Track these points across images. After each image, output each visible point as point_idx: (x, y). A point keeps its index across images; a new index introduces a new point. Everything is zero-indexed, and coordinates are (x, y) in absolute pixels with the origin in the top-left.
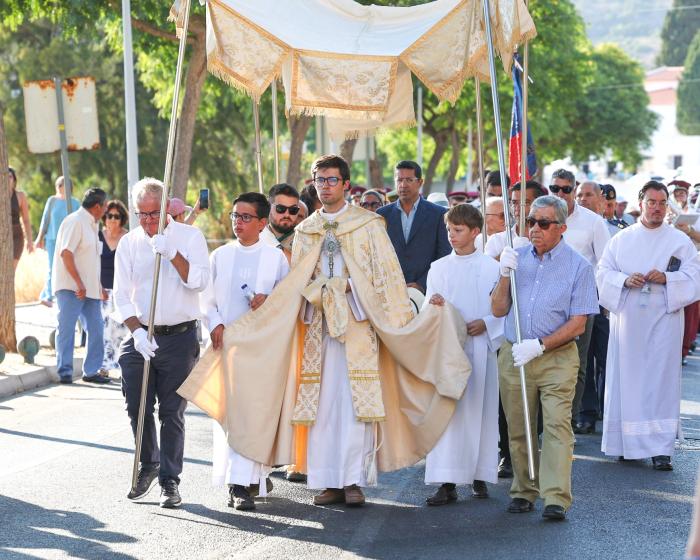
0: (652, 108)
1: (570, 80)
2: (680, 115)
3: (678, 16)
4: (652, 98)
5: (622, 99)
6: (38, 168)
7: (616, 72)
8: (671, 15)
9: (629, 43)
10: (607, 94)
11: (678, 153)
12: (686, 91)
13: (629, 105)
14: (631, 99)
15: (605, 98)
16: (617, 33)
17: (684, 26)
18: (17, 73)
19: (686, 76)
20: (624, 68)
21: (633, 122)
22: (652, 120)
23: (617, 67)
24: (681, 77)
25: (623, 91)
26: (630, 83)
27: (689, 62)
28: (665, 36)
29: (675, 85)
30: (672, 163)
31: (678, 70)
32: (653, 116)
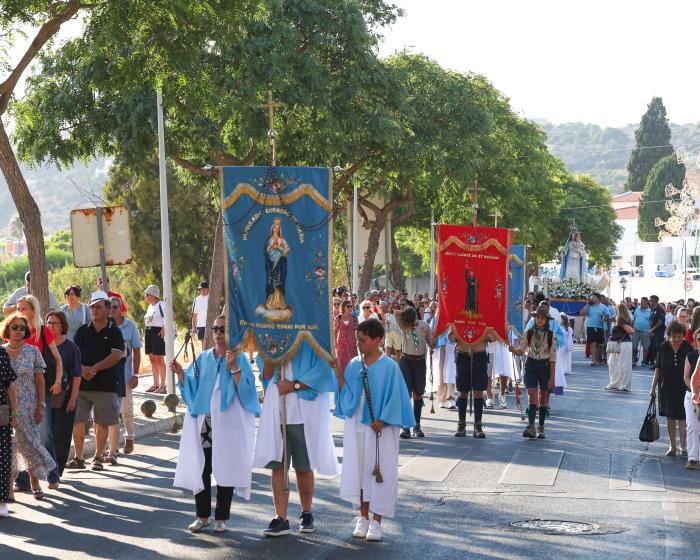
0: (618, 222)
1: (547, 203)
2: (641, 227)
3: (640, 154)
4: (618, 214)
5: (593, 216)
6: (151, 270)
7: (588, 196)
8: (635, 153)
9: (609, 173)
10: (581, 212)
11: (639, 254)
12: (645, 209)
13: (598, 220)
14: (599, 216)
15: (580, 215)
16: (601, 166)
17: (644, 162)
18: (135, 198)
19: (645, 198)
20: (595, 193)
21: (601, 233)
22: (616, 232)
23: (590, 192)
24: (641, 198)
25: (594, 210)
26: (598, 204)
27: (647, 188)
28: (631, 169)
29: (637, 204)
30: (634, 263)
31: (639, 194)
32: (617, 228)
